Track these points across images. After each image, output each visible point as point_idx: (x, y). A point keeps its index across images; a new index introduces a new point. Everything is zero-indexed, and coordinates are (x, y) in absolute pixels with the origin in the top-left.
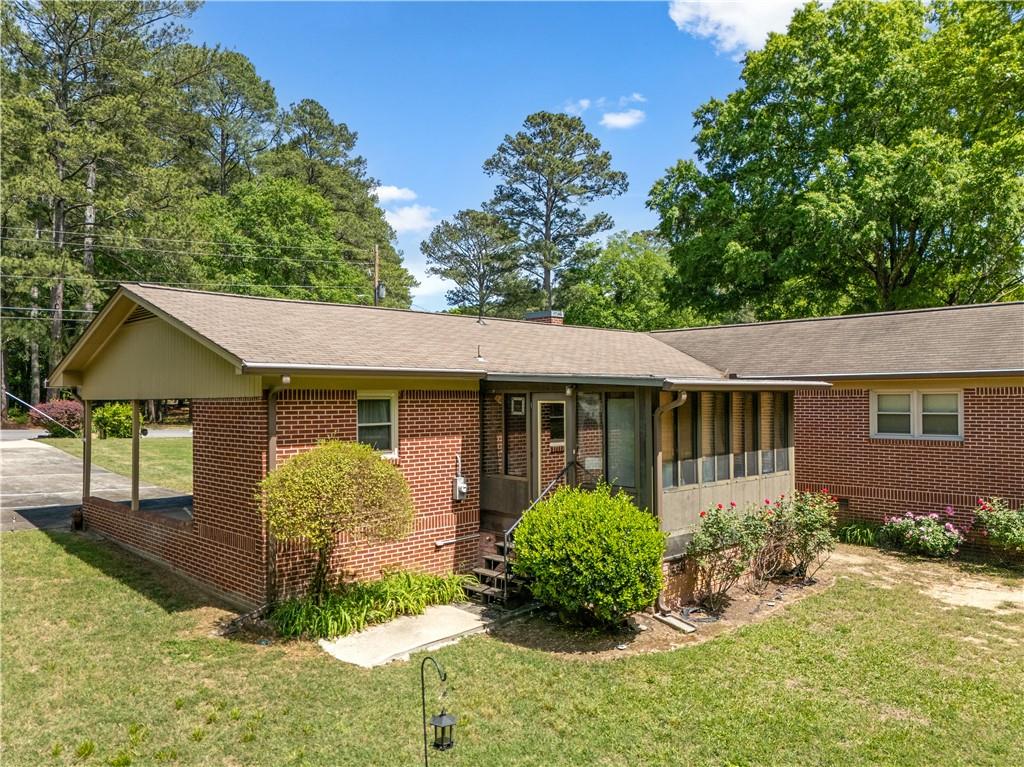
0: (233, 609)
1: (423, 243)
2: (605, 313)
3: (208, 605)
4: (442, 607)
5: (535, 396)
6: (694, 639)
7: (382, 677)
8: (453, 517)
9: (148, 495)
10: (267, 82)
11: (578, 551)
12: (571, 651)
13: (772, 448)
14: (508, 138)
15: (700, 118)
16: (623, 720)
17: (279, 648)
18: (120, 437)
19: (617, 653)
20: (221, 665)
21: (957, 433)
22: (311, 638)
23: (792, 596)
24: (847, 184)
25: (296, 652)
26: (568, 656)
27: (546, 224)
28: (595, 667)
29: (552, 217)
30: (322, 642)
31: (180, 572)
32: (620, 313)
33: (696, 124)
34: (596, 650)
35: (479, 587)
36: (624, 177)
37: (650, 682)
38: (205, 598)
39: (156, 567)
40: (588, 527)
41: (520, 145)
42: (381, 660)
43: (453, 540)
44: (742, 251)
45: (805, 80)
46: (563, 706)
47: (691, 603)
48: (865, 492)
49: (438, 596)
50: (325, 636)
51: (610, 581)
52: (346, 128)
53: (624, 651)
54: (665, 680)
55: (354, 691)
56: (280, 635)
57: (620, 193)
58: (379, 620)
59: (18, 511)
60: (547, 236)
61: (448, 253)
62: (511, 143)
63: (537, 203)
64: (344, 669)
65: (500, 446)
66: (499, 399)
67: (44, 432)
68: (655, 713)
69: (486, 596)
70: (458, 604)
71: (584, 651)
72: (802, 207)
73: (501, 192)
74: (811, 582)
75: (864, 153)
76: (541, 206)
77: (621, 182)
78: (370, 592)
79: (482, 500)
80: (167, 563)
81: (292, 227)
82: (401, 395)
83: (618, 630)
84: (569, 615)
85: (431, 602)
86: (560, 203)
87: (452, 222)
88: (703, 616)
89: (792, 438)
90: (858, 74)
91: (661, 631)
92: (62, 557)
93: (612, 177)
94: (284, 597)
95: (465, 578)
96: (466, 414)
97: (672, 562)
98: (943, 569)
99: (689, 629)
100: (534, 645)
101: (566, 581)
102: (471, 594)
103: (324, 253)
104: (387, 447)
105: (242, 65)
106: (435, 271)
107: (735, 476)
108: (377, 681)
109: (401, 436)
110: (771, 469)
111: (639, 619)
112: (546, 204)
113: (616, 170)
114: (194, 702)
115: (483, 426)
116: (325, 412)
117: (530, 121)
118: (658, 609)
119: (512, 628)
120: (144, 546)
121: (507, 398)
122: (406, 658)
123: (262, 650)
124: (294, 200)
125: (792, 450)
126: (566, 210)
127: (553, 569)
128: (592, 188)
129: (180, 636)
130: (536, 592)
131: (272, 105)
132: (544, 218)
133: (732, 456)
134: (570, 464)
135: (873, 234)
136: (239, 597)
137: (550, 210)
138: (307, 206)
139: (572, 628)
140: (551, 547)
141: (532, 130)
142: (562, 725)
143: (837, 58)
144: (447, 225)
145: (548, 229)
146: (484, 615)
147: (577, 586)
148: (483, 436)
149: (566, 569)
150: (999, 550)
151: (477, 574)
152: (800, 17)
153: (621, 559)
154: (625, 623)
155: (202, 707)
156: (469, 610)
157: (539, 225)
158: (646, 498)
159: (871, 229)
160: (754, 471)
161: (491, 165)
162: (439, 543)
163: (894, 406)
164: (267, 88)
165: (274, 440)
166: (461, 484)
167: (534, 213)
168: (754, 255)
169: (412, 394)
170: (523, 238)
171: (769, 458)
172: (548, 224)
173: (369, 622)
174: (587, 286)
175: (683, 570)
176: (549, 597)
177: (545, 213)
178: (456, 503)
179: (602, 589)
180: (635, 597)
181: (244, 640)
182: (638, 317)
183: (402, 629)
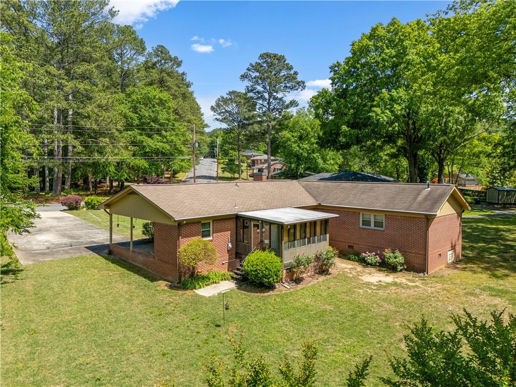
0: (168, 281)
1: (212, 107)
2: (294, 145)
3: (161, 280)
4: (225, 281)
5: (251, 221)
6: (289, 290)
7: (211, 299)
8: (228, 255)
9: (123, 240)
10: (142, 39)
11: (259, 269)
12: (257, 293)
13: (321, 235)
14: (251, 65)
15: (332, 68)
16: (266, 308)
17: (184, 292)
18: (95, 209)
19: (269, 294)
20: (172, 296)
21: (383, 227)
22: (192, 289)
23: (322, 278)
24: (389, 104)
25: (189, 293)
26: (257, 294)
27: (268, 103)
28: (262, 297)
29: (271, 100)
30: (195, 290)
31: (149, 270)
32: (301, 145)
33: (331, 72)
34: (264, 293)
35: (235, 276)
36: (303, 83)
37: (275, 300)
38: (159, 278)
39: (141, 268)
40: (262, 262)
41: (256, 67)
42: (210, 295)
43: (227, 261)
44: (347, 130)
45: (374, 59)
46: (253, 305)
47: (292, 280)
48: (358, 244)
49: (224, 279)
50: (195, 289)
51: (267, 276)
52: (177, 59)
53: (271, 293)
54: (278, 300)
55: (205, 302)
56: (184, 289)
57: (302, 90)
58: (209, 285)
59: (86, 247)
60: (269, 109)
61: (224, 111)
62: (252, 67)
63: (264, 93)
64: (202, 297)
65: (242, 233)
66: (241, 220)
67: (66, 208)
68: (274, 307)
69: (237, 278)
70: (229, 281)
71: (261, 293)
72: (371, 114)
73: (248, 89)
74: (330, 274)
75: (395, 93)
76: (266, 95)
77: (302, 85)
78: (206, 277)
79: (236, 249)
80: (145, 267)
81: (154, 109)
82: (213, 221)
83: (271, 287)
84: (258, 284)
85: (222, 280)
86: (275, 94)
87: (225, 96)
88: (294, 284)
89: (328, 231)
90: (394, 59)
91: (282, 288)
92: (112, 266)
93: (298, 83)
94: (183, 279)
95: (231, 273)
96: (231, 224)
97: (287, 269)
98: (373, 270)
99: (289, 287)
100: (248, 291)
101: (256, 276)
102: (233, 278)
103: (169, 120)
104: (209, 236)
105: (130, 32)
106: (217, 119)
107: (308, 244)
108: (210, 299)
109: (213, 233)
110: (320, 241)
111: (277, 285)
112: (268, 94)
113: (300, 80)
114: (169, 304)
115: (237, 227)
116: (194, 228)
117: (262, 56)
118: (282, 282)
119: (243, 287)
120: (136, 262)
121: (244, 220)
122: (216, 294)
123: (180, 292)
124: (155, 96)
125: (328, 235)
126: (277, 97)
127: (253, 272)
128: (289, 87)
129: (158, 288)
130: (249, 278)
131: (144, 49)
132: (267, 101)
133: (306, 239)
134: (261, 241)
135: (397, 128)
136: (170, 278)
137: (270, 97)
138: (161, 100)
139: (258, 287)
140: (253, 267)
141: (262, 61)
142: (252, 309)
143: (387, 51)
144: (223, 98)
145: (269, 106)
146: (236, 283)
147: (259, 277)
148: (236, 230)
149: (256, 273)
150: (390, 265)
151: (234, 272)
152: (374, 30)
153: (270, 270)
154: (273, 286)
155: (171, 305)
156: (232, 282)
157: (265, 103)
158: (279, 253)
159: (396, 126)
160: (314, 242)
161: (243, 77)
162: (224, 262)
163: (367, 218)
164: (142, 42)
165: (180, 237)
166: (230, 245)
167: (262, 98)
168: (353, 131)
169: (216, 220)
170: (257, 110)
171: (319, 238)
172: (269, 104)
173: (206, 285)
174: (286, 134)
175: (290, 271)
176: (252, 279)
177: (268, 98)
178: (228, 250)
179: (265, 278)
180: (273, 280)
181: (175, 290)
182: (309, 147)
183: (215, 287)
